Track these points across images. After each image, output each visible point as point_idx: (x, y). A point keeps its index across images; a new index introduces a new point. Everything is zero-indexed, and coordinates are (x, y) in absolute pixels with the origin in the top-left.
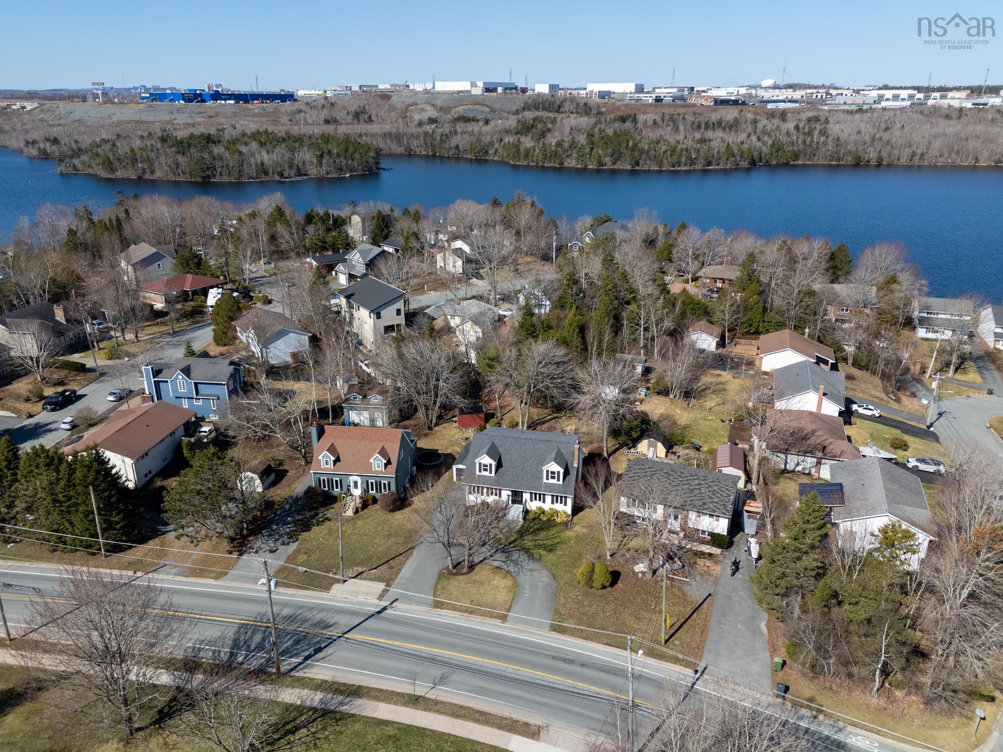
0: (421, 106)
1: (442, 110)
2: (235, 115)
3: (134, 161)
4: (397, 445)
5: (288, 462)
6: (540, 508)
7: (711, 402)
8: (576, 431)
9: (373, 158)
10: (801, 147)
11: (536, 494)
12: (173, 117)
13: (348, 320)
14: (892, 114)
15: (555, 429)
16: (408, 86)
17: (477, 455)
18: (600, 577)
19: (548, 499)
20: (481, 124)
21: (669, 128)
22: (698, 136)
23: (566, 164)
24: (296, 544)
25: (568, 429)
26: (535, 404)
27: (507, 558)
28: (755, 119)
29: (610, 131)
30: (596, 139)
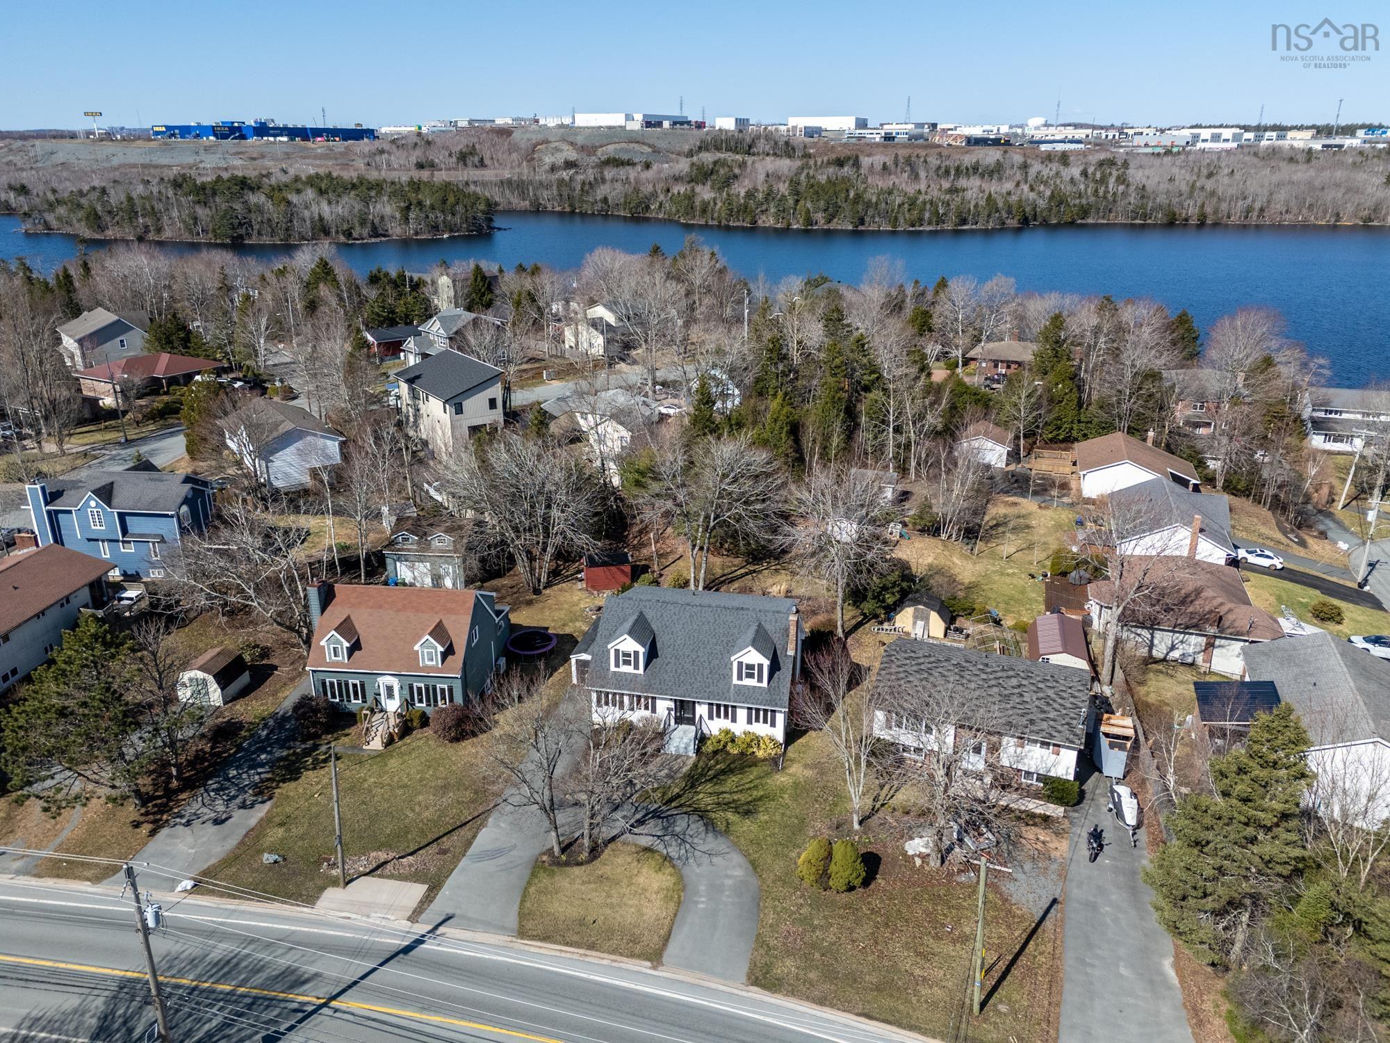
0: (553, 145)
1: (585, 149)
2: (288, 156)
3: (132, 213)
4: (467, 619)
5: (279, 651)
6: (727, 732)
7: (1008, 546)
8: (788, 594)
9: (483, 212)
10: (1092, 199)
11: (718, 706)
12: (198, 159)
13: (412, 419)
14: (1215, 157)
15: (751, 590)
16: (537, 121)
17: (612, 636)
18: (844, 868)
19: (742, 714)
20: (639, 168)
21: (905, 175)
22: (946, 185)
23: (760, 223)
24: (268, 805)
25: (774, 590)
26: (717, 548)
27: (665, 829)
28: (1025, 162)
29: (822, 178)
30: (802, 188)
